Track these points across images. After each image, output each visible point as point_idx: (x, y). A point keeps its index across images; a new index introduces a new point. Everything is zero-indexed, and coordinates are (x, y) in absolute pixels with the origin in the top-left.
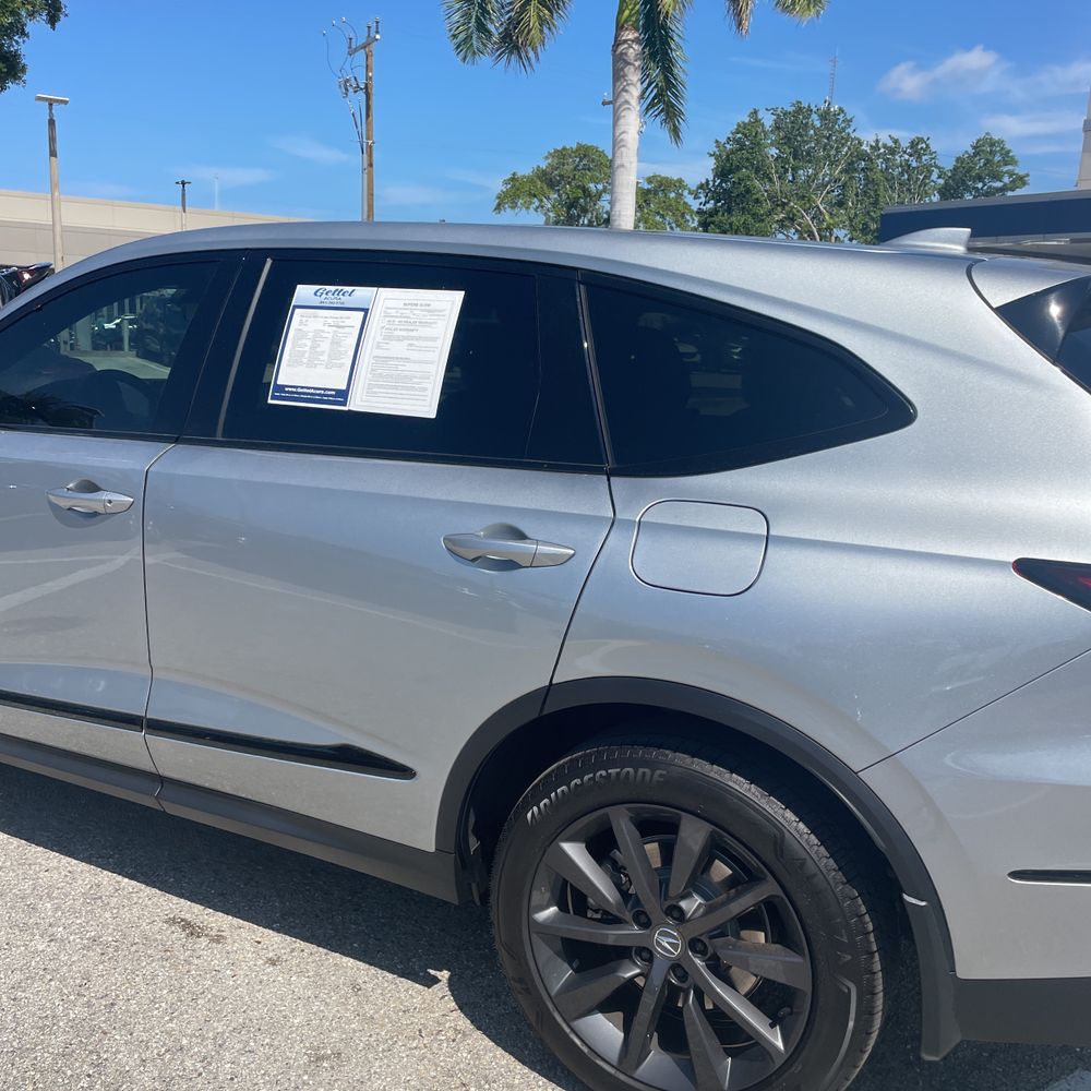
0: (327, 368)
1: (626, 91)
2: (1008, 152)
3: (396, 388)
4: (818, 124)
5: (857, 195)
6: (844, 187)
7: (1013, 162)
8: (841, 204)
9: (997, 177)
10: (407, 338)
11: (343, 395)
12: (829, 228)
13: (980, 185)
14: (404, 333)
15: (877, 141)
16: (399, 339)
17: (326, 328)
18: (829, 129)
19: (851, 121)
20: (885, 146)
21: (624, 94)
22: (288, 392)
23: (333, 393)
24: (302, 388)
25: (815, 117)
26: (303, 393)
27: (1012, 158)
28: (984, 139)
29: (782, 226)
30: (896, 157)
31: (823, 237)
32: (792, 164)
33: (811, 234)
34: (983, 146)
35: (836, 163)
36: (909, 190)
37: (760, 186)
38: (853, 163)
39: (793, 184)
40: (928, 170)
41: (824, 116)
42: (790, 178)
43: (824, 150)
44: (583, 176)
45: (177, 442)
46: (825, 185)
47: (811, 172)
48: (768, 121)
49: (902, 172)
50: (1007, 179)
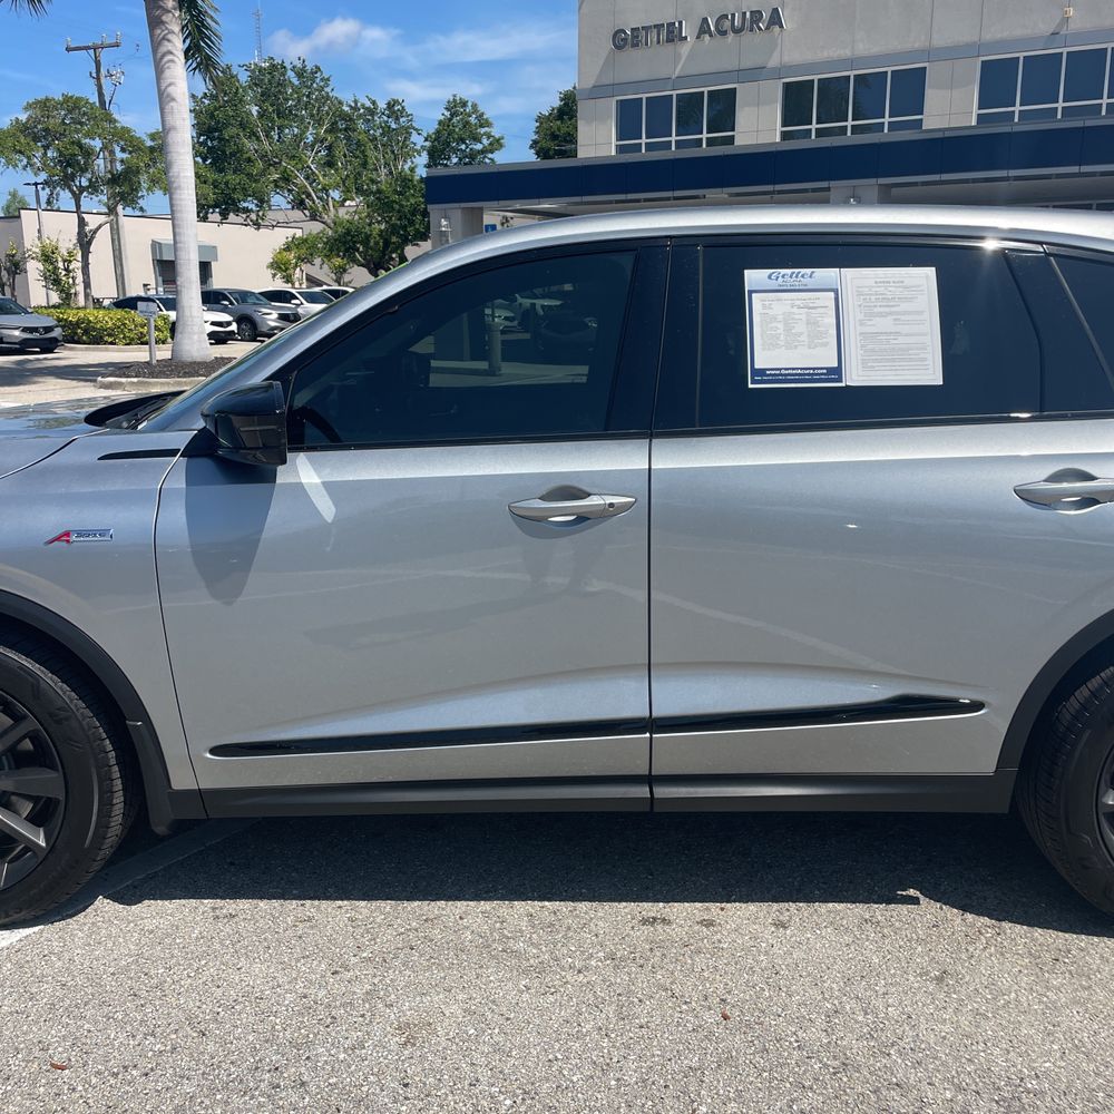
0: (810, 348)
1: (169, 41)
2: (482, 115)
3: (893, 360)
4: (296, 81)
5: (345, 156)
6: (329, 148)
7: (487, 124)
8: (330, 164)
9: (477, 139)
10: (891, 313)
11: (836, 372)
12: (325, 189)
13: (463, 147)
14: (887, 310)
15: (356, 102)
16: (881, 315)
17: (795, 310)
18: (308, 87)
19: (328, 79)
20: (364, 106)
21: (166, 43)
22: (770, 375)
23: (825, 371)
24: (786, 369)
25: (291, 74)
26: (789, 375)
27: (487, 120)
28: (455, 100)
29: (276, 186)
30: (376, 118)
31: (320, 198)
32: (278, 122)
33: (309, 196)
34: (455, 106)
35: (319, 123)
36: (393, 152)
37: (250, 145)
38: (336, 123)
39: (281, 143)
40: (407, 131)
41: (300, 73)
42: (276, 137)
43: (306, 109)
44: (77, 131)
45: (651, 436)
46: (313, 146)
47: (296, 130)
48: (244, 77)
49: (383, 134)
50: (485, 141)
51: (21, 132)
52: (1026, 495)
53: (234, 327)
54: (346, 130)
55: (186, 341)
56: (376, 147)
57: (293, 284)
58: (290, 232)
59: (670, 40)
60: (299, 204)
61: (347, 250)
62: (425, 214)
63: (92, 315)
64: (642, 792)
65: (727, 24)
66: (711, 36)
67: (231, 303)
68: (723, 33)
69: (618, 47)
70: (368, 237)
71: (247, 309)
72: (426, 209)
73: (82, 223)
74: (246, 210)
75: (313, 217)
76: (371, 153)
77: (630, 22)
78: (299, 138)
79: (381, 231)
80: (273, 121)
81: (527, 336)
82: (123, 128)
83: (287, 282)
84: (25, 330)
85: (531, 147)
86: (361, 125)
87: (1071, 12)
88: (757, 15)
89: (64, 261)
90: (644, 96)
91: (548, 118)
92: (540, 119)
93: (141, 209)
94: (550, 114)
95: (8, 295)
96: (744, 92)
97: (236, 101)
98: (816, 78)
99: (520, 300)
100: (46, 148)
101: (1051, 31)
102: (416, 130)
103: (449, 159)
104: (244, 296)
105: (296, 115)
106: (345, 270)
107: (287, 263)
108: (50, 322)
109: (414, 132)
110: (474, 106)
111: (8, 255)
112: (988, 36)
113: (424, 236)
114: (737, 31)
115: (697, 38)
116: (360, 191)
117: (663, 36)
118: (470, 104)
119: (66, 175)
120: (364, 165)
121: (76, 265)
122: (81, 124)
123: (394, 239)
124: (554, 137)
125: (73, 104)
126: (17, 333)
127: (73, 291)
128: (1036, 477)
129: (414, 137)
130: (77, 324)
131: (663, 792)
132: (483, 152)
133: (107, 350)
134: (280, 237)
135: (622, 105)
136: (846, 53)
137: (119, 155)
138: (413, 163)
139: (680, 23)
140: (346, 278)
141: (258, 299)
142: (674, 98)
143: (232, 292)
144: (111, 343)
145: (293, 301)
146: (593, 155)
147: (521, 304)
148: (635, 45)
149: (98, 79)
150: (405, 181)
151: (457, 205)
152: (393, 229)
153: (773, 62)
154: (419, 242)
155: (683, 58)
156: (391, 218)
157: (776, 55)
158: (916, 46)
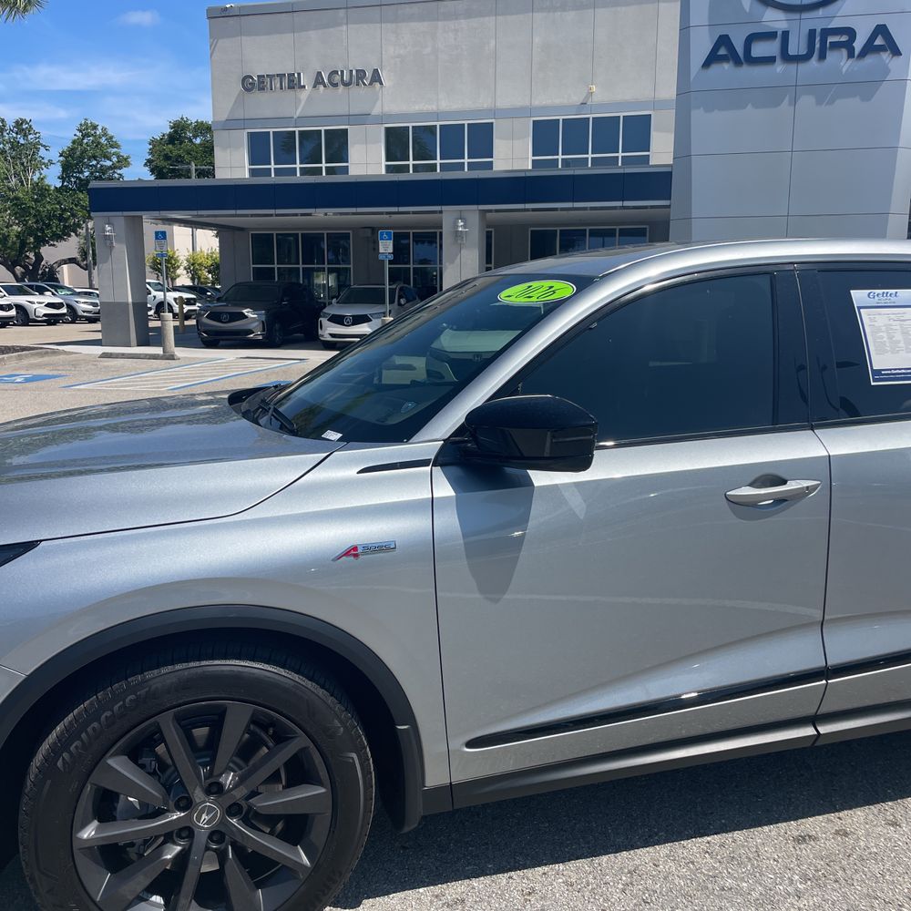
0: (907, 352)
2: (111, 138)
7: (115, 145)
9: (107, 157)
13: (94, 163)
17: (891, 322)
22: (885, 374)
24: (896, 369)
26: (897, 374)
27: (115, 143)
28: (86, 124)
30: (5, 134)
34: (87, 129)
36: (22, 164)
40: (35, 146)
49: (12, 148)
50: (115, 159)
56: (5, 160)
59: (291, 87)
65: (337, 78)
66: (325, 86)
68: (335, 85)
69: (247, 90)
70: (6, 238)
76: (2, 165)
77: (256, 70)
79: (18, 232)
85: (146, 165)
87: (594, 88)
88: (361, 74)
90: (272, 130)
91: (160, 142)
92: (153, 142)
94: (161, 139)
96: (354, 132)
98: (410, 125)
101: (581, 101)
102: (44, 146)
103: (82, 172)
109: (42, 148)
110: (104, 129)
112: (536, 103)
114: (346, 85)
115: (314, 87)
117: (285, 83)
118: (100, 128)
123: (31, 240)
124: (167, 158)
129: (43, 152)
131: (824, 729)
132: (113, 167)
135: (252, 136)
136: (432, 107)
138: (41, 174)
139: (299, 74)
142: (297, 133)
148: (262, 89)
151: (120, 213)
152: (30, 231)
153: (376, 111)
154: (55, 243)
155: (303, 103)
156: (27, 221)
157: (379, 104)
158: (485, 106)
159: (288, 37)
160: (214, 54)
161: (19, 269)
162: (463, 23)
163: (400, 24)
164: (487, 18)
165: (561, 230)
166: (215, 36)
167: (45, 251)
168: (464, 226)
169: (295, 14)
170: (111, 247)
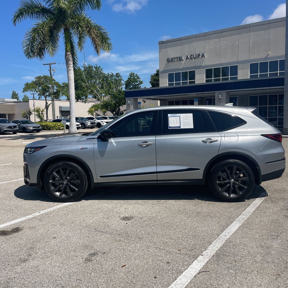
0: (176, 124)
2: (138, 76)
3: (187, 125)
4: (95, 70)
5: (106, 86)
6: (102, 84)
8: (102, 88)
9: (137, 82)
10: (187, 119)
11: (180, 127)
12: (101, 94)
13: (133, 84)
15: (108, 74)
17: (175, 119)
18: (97, 71)
19: (102, 69)
20: (110, 75)
22: (171, 127)
23: (178, 127)
25: (94, 68)
26: (174, 127)
27: (139, 78)
28: (131, 73)
29: (90, 93)
30: (113, 77)
31: (100, 96)
32: (90, 79)
33: (97, 95)
34: (132, 75)
35: (100, 79)
36: (117, 85)
37: (84, 84)
38: (104, 79)
39: (91, 84)
40: (120, 80)
41: (96, 68)
42: (90, 82)
43: (97, 76)
44: (46, 83)
45: (156, 135)
46: (98, 84)
47: (94, 81)
48: (83, 69)
49: (115, 81)
50: (139, 82)
51: (34, 83)
52: (203, 141)
53: (80, 126)
54: (106, 80)
55: (72, 129)
56: (113, 84)
57: (93, 116)
58: (93, 104)
59: (180, 60)
60: (95, 97)
61: (106, 108)
62: (125, 99)
63: (48, 123)
64: (156, 182)
65: (192, 57)
66: (189, 59)
67: (80, 120)
68: (192, 59)
69: (168, 62)
70: (111, 105)
71: (83, 122)
72: (125, 98)
73: (47, 103)
74: (83, 99)
75: (98, 100)
76: (112, 85)
77: (171, 57)
78: (95, 82)
79: (114, 103)
80: (89, 79)
81: (149, 126)
82: (57, 82)
83: (92, 115)
84: (33, 127)
85: (150, 83)
86: (109, 79)
87: (269, 53)
88: (199, 55)
89: (41, 112)
90: (174, 72)
91: (154, 76)
92: (152, 76)
93: (60, 100)
95: (29, 120)
96: (197, 71)
97: (81, 74)
98: (213, 68)
99: (147, 118)
100: (39, 87)
101: (265, 57)
103: (130, 86)
104: (82, 119)
105: (94, 77)
106: (106, 112)
107: (92, 111)
108: (39, 125)
110: (136, 74)
111: (29, 111)
112: (251, 58)
113: (124, 104)
114: (195, 58)
115: (186, 60)
116: (109, 94)
117: (178, 59)
118: (135, 74)
119: (44, 93)
120: (110, 88)
121: (45, 113)
122: (47, 81)
123: (117, 105)
124: (155, 80)
125: (45, 77)
126: (31, 128)
127: (43, 118)
128: (204, 139)
129: (122, 81)
130: (45, 126)
131: (159, 182)
132: (138, 84)
133: (51, 131)
134: (91, 105)
135: (169, 74)
136: (219, 62)
137: (56, 88)
138: (122, 87)
139: (182, 57)
140: (106, 114)
141: (86, 119)
142: (181, 73)
143: (80, 118)
144: (53, 130)
145: (94, 120)
146: (163, 86)
147: (147, 119)
148: (172, 62)
149: (50, 71)
150: (120, 92)
151: (132, 98)
152: (117, 102)
153: (203, 65)
154: (123, 105)
155: (183, 64)
156: (116, 100)
157: (204, 63)
158: (235, 61)
159: (179, 47)
160: (160, 53)
161: (114, 113)
162: (229, 38)
163: (211, 40)
164: (236, 36)
165: (259, 96)
166: (160, 49)
167: (121, 107)
168: (221, 97)
169: (181, 41)
170: (130, 106)
